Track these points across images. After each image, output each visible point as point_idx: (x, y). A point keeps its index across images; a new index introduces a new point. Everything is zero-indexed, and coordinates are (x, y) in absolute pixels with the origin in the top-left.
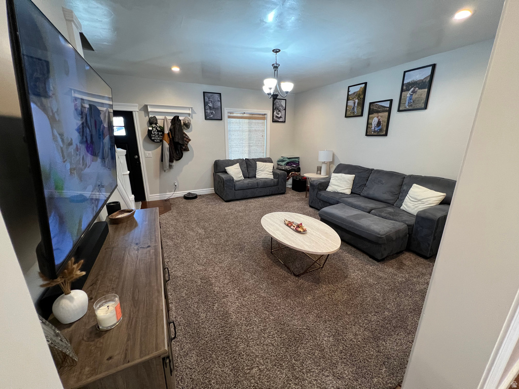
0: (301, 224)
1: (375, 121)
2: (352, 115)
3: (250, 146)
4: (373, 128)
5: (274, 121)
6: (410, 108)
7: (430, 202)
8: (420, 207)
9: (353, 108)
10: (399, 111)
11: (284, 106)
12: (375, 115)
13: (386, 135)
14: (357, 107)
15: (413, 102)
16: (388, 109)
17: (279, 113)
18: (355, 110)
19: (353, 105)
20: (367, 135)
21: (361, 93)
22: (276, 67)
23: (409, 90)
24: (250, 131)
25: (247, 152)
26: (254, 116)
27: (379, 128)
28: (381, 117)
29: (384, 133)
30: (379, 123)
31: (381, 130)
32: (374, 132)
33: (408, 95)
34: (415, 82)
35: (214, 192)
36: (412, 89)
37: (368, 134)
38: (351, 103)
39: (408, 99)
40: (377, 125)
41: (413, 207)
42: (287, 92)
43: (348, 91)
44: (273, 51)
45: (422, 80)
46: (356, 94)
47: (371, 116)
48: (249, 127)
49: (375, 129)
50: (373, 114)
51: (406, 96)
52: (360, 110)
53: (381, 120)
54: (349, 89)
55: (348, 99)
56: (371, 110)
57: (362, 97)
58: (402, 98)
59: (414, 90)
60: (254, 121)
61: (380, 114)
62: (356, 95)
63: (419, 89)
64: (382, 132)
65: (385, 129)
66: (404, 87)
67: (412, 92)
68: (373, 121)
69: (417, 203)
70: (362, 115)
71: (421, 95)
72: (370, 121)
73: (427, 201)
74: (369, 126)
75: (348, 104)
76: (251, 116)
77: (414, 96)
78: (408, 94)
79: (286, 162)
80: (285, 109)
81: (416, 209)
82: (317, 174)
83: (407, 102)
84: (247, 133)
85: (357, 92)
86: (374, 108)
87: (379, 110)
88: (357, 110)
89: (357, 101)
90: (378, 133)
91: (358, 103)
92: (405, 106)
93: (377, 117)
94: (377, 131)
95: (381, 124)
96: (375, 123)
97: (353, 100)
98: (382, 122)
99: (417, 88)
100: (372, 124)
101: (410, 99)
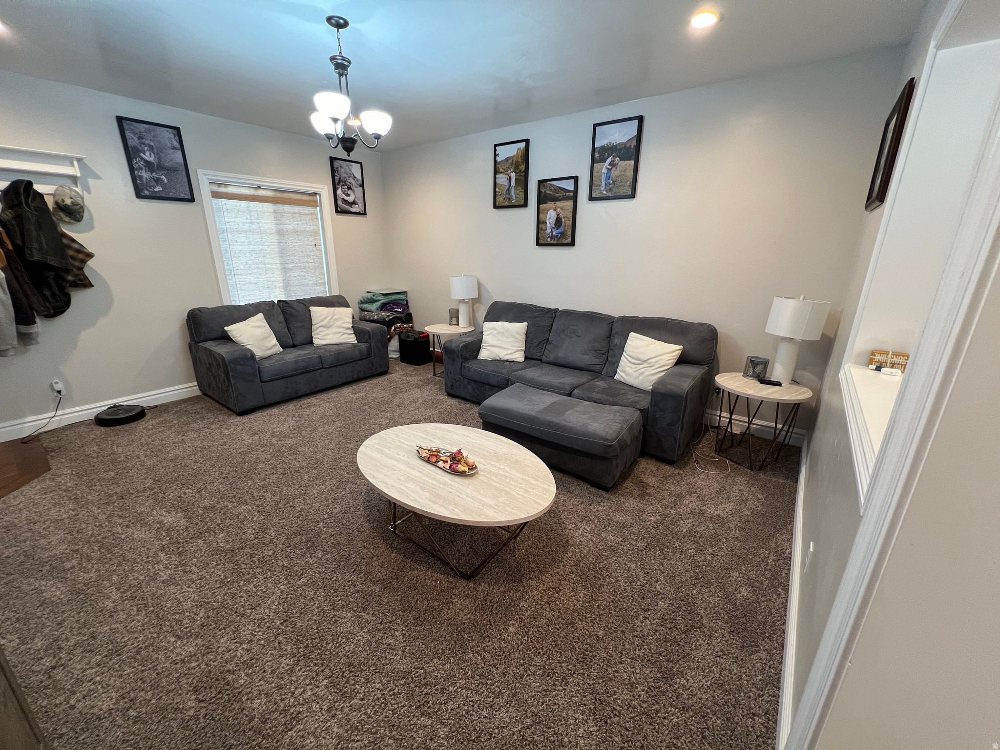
0: (459, 451)
1: (551, 217)
2: (507, 204)
3: (285, 270)
4: (549, 231)
5: (339, 211)
6: (609, 194)
7: (662, 363)
8: (647, 373)
9: (508, 190)
10: (591, 199)
11: (359, 177)
12: (550, 205)
13: (572, 244)
14: (516, 189)
15: (614, 182)
16: (572, 194)
17: (349, 192)
18: (513, 193)
19: (506, 183)
20: (538, 244)
21: (520, 160)
22: (342, 66)
23: (604, 161)
24: (280, 233)
25: (281, 284)
26: (286, 195)
27: (559, 230)
28: (562, 209)
29: (569, 240)
30: (558, 222)
31: (563, 234)
32: (552, 237)
33: (604, 171)
34: (613, 146)
35: (198, 393)
36: (610, 159)
37: (541, 242)
38: (502, 179)
39: (604, 177)
40: (555, 225)
41: (635, 374)
42: (378, 137)
43: (495, 155)
44: (329, 19)
45: (625, 144)
46: (510, 161)
47: (541, 206)
48: (276, 224)
49: (552, 232)
50: (545, 203)
51: (600, 172)
52: (522, 195)
53: (561, 215)
54: (495, 150)
55: (496, 172)
56: (542, 195)
57: (523, 167)
58: (595, 174)
59: (613, 161)
60: (287, 208)
61: (559, 204)
62: (512, 164)
63: (621, 160)
64: (566, 239)
65: (570, 233)
66: (597, 155)
67: (610, 165)
68: (548, 217)
69: (641, 366)
70: (525, 205)
71: (625, 171)
72: (541, 216)
73: (656, 362)
74: (540, 225)
75: (498, 181)
76: (279, 195)
77: (615, 173)
78: (603, 168)
79: (378, 304)
80: (362, 185)
81: (641, 378)
82: (450, 324)
83: (603, 183)
84: (274, 239)
85: (513, 157)
86: (548, 192)
87: (557, 195)
88: (515, 193)
89: (513, 175)
90: (558, 241)
91: (516, 180)
92: (600, 190)
93: (555, 210)
94: (557, 236)
95: (563, 224)
96: (551, 220)
97: (506, 174)
98: (563, 220)
99: (617, 159)
100: (546, 223)
101: (608, 178)
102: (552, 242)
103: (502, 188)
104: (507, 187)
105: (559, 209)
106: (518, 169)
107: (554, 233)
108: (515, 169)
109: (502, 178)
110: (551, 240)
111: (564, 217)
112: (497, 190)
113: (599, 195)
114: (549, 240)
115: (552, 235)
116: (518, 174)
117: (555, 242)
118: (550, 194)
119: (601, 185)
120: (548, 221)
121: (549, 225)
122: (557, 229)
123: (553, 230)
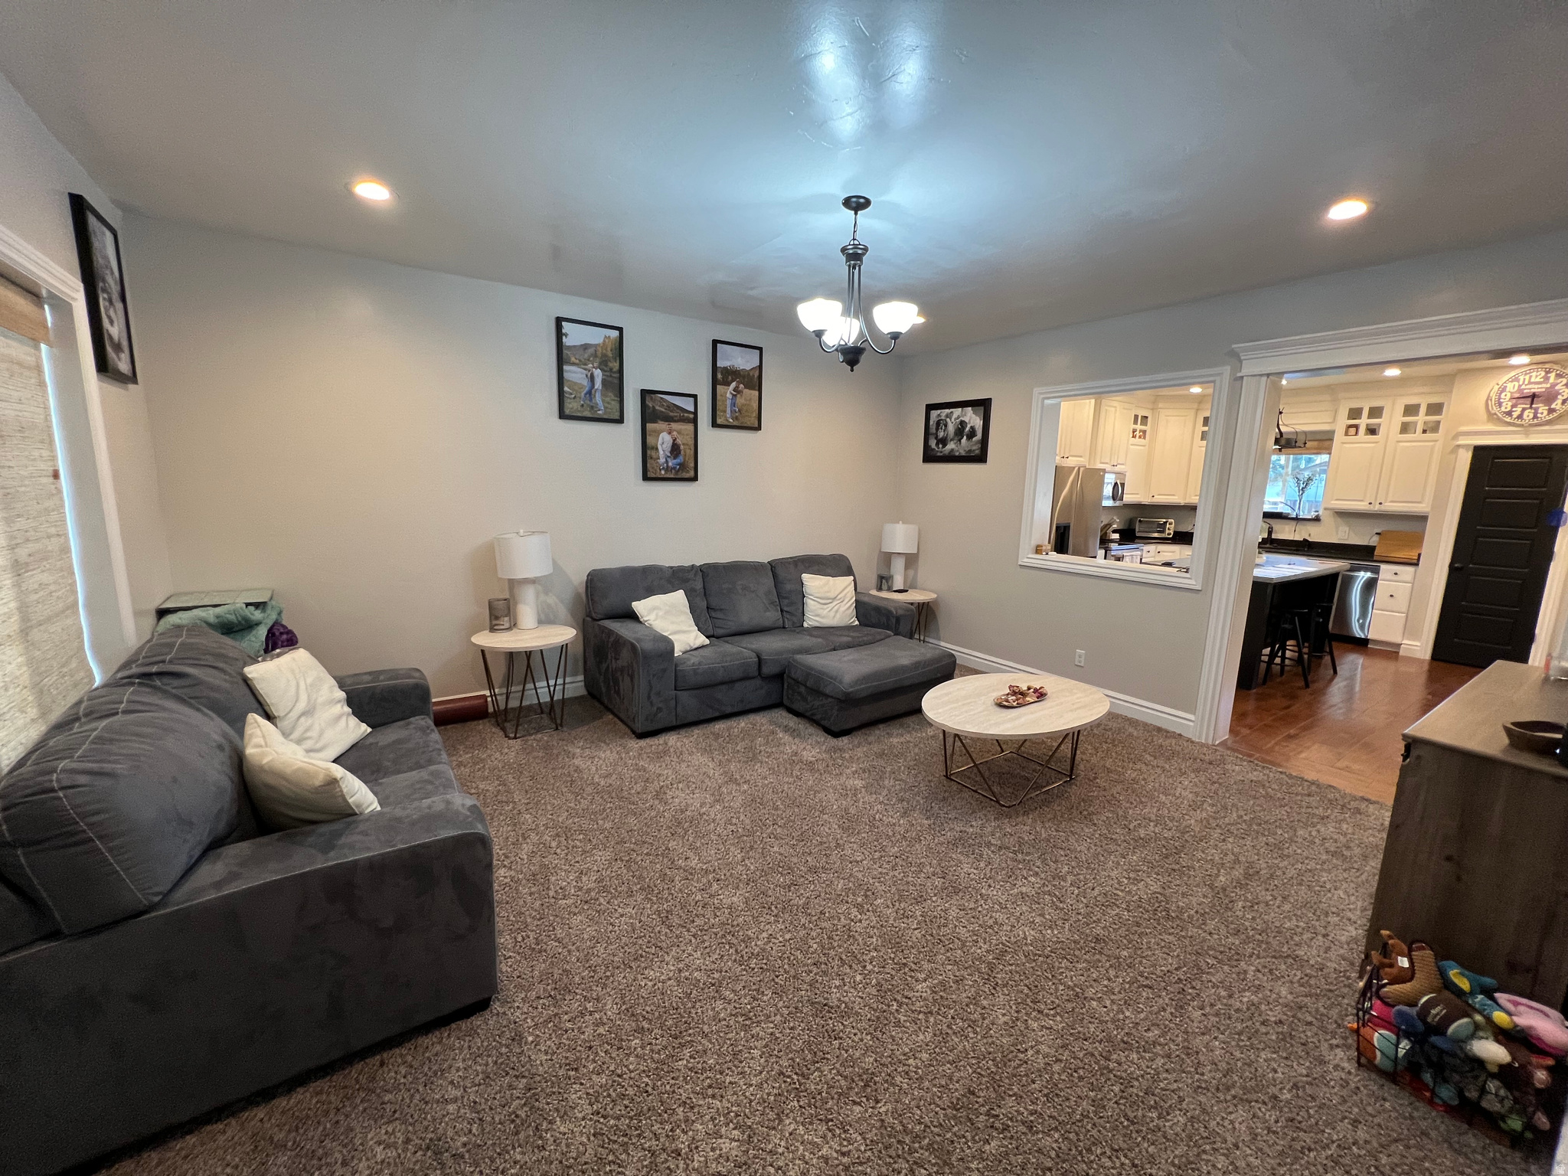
1: (663, 441)
2: (587, 414)
4: (662, 460)
6: (736, 423)
9: (590, 393)
10: (714, 425)
13: (695, 479)
14: (603, 394)
15: (739, 411)
16: (692, 416)
18: (598, 398)
20: (645, 478)
21: (610, 354)
23: (728, 384)
27: (678, 461)
28: (679, 432)
30: (675, 449)
31: (683, 466)
32: (667, 469)
33: (729, 395)
34: (736, 371)
36: (734, 384)
37: (650, 475)
39: (729, 402)
40: (672, 452)
43: (559, 334)
45: (746, 371)
46: (591, 351)
47: (649, 426)
49: (667, 462)
50: (654, 422)
51: (724, 395)
52: (616, 405)
53: (679, 441)
54: (559, 326)
55: (561, 361)
56: (649, 411)
57: (616, 365)
58: (718, 397)
59: (737, 387)
61: (674, 426)
63: (745, 388)
64: (688, 472)
66: (719, 376)
67: (734, 390)
68: (660, 442)
70: (620, 420)
74: (649, 452)
75: (566, 375)
77: (740, 400)
78: (727, 392)
82: (501, 630)
83: (728, 411)
85: (596, 346)
86: (657, 408)
87: (671, 414)
88: (603, 401)
89: (598, 374)
90: (677, 474)
91: (604, 382)
92: (726, 417)
93: (670, 433)
94: (674, 468)
95: (682, 452)
96: (664, 446)
97: (585, 369)
98: (682, 447)
99: (742, 386)
100: (657, 449)
101: (733, 404)
102: (668, 476)
103: (576, 388)
104: (587, 389)
105: (675, 433)
106: (606, 366)
107: (670, 464)
108: (600, 363)
109: (575, 372)
110: (666, 473)
111: (683, 444)
112: (566, 389)
113: (726, 423)
114: (663, 472)
115: (667, 466)
116: (608, 374)
117: (672, 476)
118: (661, 412)
119: (725, 412)
120: (659, 447)
121: (661, 452)
122: (675, 459)
123: (669, 459)
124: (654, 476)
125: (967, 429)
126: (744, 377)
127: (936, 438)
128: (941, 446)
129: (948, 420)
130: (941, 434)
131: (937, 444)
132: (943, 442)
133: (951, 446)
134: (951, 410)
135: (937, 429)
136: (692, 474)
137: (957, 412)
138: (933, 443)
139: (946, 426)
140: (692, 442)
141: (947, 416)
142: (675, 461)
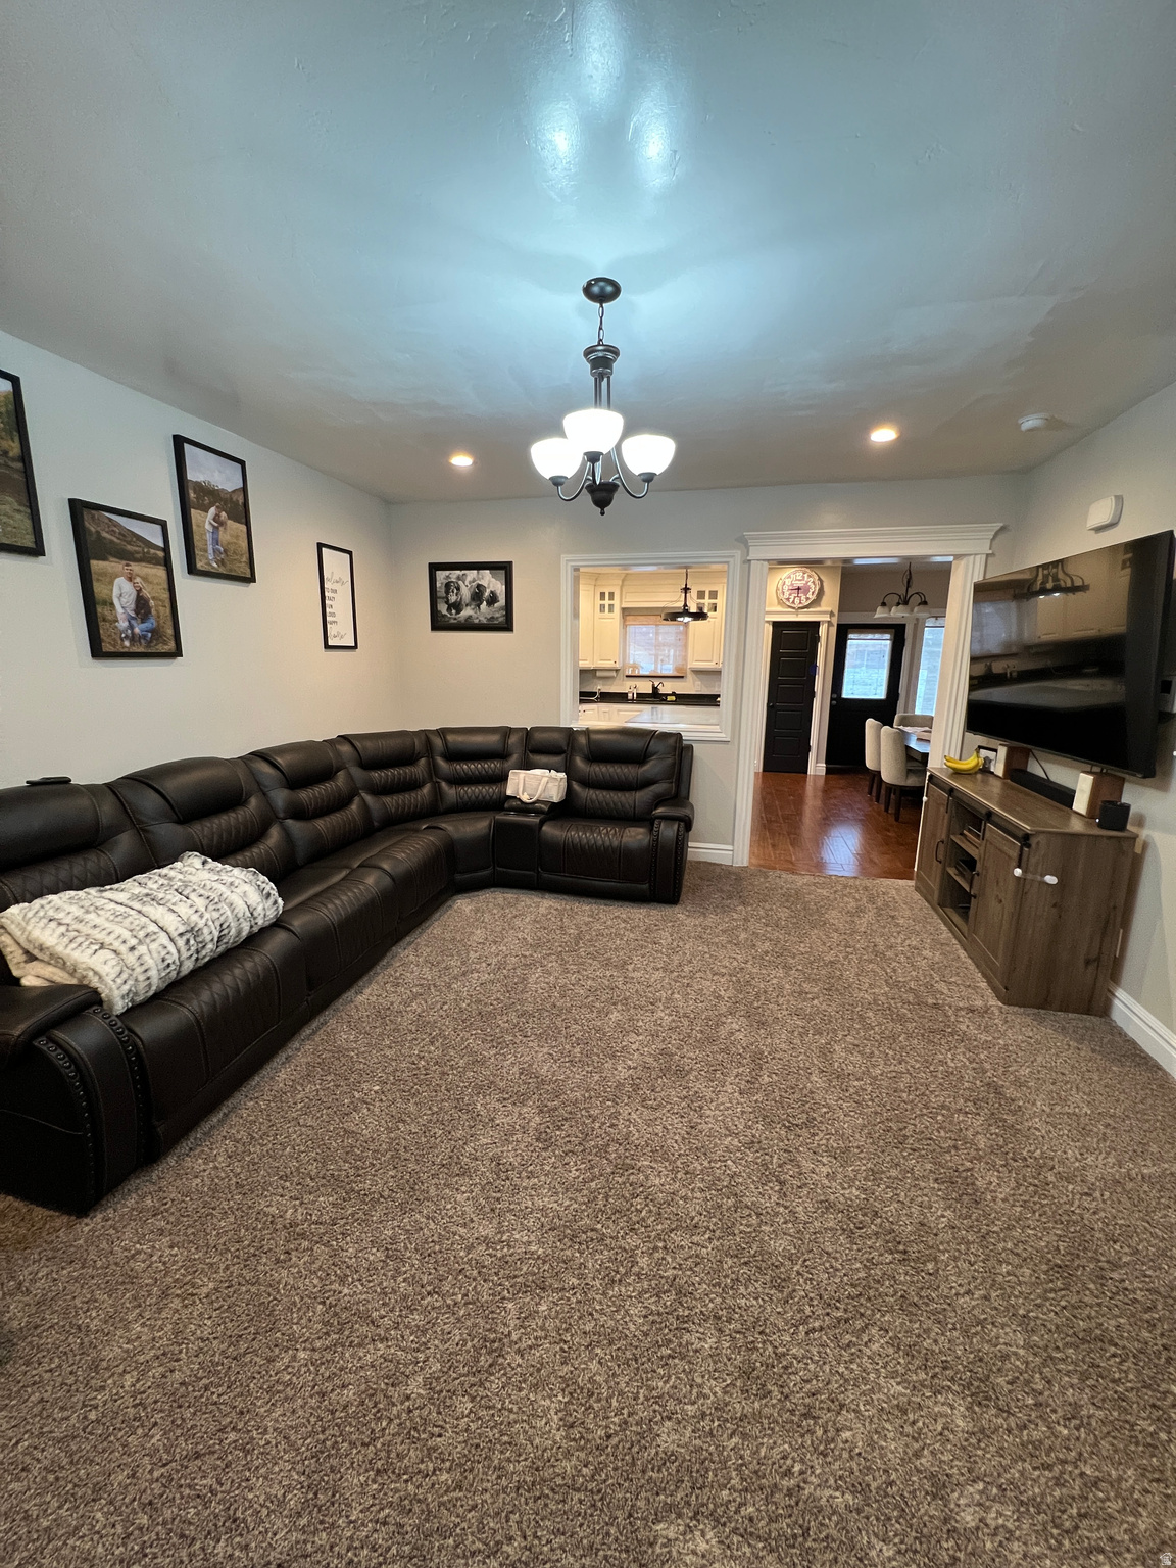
4: (123, 624)
10: (192, 570)
12: (116, 564)
13: (177, 652)
15: (225, 551)
16: (161, 554)
20: (97, 654)
23: (205, 510)
27: (148, 625)
28: (145, 579)
30: (142, 607)
31: (156, 633)
32: (133, 639)
33: (208, 526)
34: (214, 490)
36: (213, 511)
37: (104, 648)
39: (209, 537)
40: (137, 611)
45: (230, 495)
47: (95, 564)
49: (131, 627)
52: (22, 524)
56: (91, 537)
59: (218, 516)
63: (229, 518)
64: (166, 643)
65: (170, 631)
66: (189, 495)
67: (214, 519)
68: (116, 592)
70: (36, 551)
71: (237, 537)
74: (98, 610)
78: (203, 521)
83: (211, 551)
87: (129, 547)
90: (148, 646)
92: (207, 559)
93: (130, 579)
94: (145, 637)
95: (153, 612)
96: (123, 600)
98: (152, 603)
99: (223, 514)
100: (112, 604)
101: (216, 541)
102: (135, 649)
105: (138, 580)
107: (137, 630)
110: (132, 645)
111: (153, 598)
113: (207, 568)
114: (127, 643)
115: (133, 633)
117: (141, 650)
118: (112, 542)
119: (206, 551)
120: (116, 602)
121: (120, 610)
122: (142, 622)
123: (133, 622)
124: (113, 650)
125: (487, 594)
126: (225, 502)
127: (447, 603)
128: (454, 612)
129: (461, 582)
130: (453, 598)
131: (449, 610)
132: (458, 607)
133: (467, 612)
134: (463, 572)
135: (447, 592)
136: (171, 646)
137: (471, 574)
138: (443, 608)
139: (458, 589)
140: (166, 596)
141: (459, 578)
142: (144, 626)
